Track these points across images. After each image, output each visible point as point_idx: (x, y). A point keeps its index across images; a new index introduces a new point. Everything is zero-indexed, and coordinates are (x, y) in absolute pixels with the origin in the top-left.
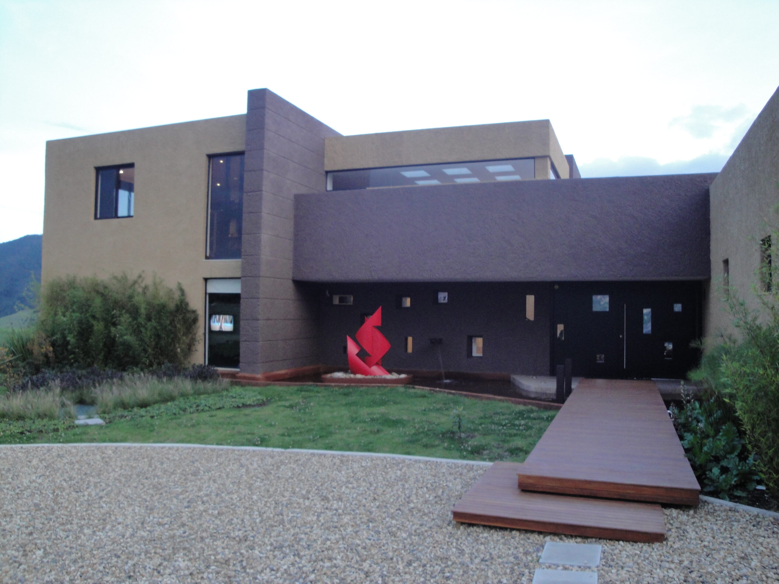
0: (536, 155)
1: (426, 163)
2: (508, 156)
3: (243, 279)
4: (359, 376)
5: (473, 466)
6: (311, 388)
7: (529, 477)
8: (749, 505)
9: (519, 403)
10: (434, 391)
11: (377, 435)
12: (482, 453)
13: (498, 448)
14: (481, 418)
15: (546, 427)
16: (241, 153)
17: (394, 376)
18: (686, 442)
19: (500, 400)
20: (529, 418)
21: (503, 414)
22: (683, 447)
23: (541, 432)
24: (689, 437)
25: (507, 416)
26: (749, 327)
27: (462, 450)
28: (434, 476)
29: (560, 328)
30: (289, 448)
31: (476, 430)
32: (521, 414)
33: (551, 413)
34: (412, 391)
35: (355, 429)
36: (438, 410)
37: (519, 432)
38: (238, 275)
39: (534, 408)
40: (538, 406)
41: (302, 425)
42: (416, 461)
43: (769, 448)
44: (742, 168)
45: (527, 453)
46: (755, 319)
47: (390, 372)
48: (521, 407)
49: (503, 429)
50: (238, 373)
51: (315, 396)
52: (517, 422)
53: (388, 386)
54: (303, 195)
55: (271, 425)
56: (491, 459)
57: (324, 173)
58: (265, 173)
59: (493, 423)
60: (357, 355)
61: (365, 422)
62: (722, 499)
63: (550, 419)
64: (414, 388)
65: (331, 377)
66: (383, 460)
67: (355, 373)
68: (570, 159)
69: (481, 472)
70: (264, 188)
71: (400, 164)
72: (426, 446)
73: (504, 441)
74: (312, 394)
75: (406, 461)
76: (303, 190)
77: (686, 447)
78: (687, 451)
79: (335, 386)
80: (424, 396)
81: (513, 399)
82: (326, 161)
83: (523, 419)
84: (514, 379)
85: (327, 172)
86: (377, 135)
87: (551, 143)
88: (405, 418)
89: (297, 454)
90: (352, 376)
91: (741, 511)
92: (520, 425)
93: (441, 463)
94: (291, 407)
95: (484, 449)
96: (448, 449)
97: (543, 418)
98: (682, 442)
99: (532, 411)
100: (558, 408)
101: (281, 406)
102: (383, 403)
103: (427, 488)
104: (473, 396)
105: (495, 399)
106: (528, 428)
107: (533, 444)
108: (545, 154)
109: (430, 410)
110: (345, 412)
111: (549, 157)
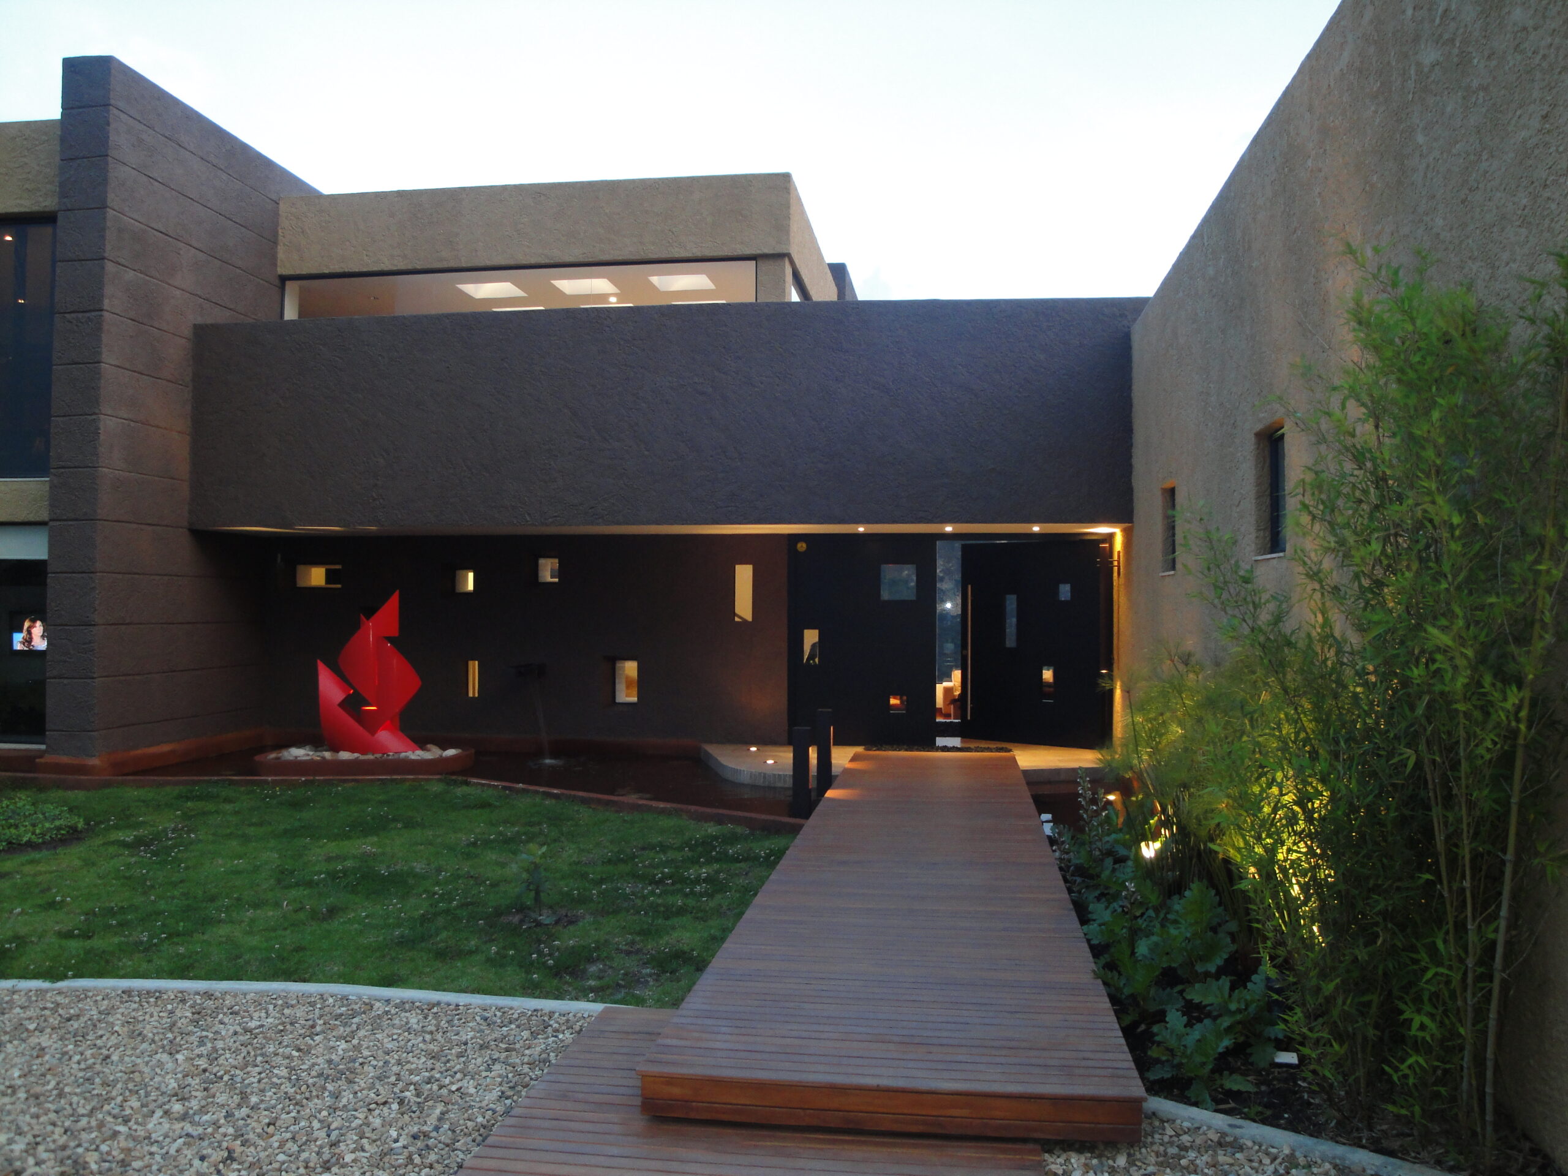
0: (759, 252)
1: (512, 262)
2: (698, 253)
3: (51, 523)
4: (345, 755)
5: (551, 1014)
6: (214, 790)
7: (671, 1080)
8: (1265, 1121)
9: (707, 818)
10: (510, 789)
11: (325, 926)
12: (584, 971)
13: (628, 953)
14: (610, 861)
15: (763, 881)
16: (47, 219)
17: (432, 753)
18: (1093, 927)
19: (663, 812)
20: (724, 858)
21: (664, 848)
22: (1088, 941)
23: (748, 894)
24: (1101, 912)
25: (671, 855)
26: (1262, 639)
27: (532, 963)
28: (434, 1057)
29: (811, 637)
30: (65, 977)
31: (583, 900)
32: (705, 849)
33: (774, 843)
34: (460, 791)
35: (277, 905)
36: (507, 841)
37: (691, 902)
38: (44, 516)
39: (739, 830)
40: (750, 823)
41: (138, 900)
42: (402, 1006)
43: (1323, 975)
44: (1211, 271)
45: (700, 966)
46: (1278, 619)
47: (422, 744)
48: (712, 829)
49: (653, 893)
50: (41, 754)
51: (217, 812)
52: (692, 873)
53: (405, 780)
54: (215, 327)
55: (52, 905)
56: (600, 993)
57: (277, 282)
58: (110, 267)
59: (635, 876)
60: (342, 704)
61: (310, 884)
62: (1196, 1104)
63: (772, 860)
64: (467, 784)
65: (278, 758)
66: (312, 1004)
67: (336, 750)
68: (839, 272)
69: (567, 1036)
70: (106, 304)
71: (452, 264)
72: (442, 955)
73: (645, 933)
74: (210, 806)
75: (378, 1004)
76: (217, 316)
77: (1095, 942)
78: (1097, 951)
79: (275, 783)
80: (484, 805)
81: (693, 808)
82: (281, 255)
83: (710, 861)
84: (707, 753)
85: (284, 279)
86: (401, 194)
87: (794, 227)
88: (419, 867)
89: (82, 996)
90: (328, 755)
91: (1249, 1144)
92: (697, 881)
93: (467, 1006)
94: (139, 842)
95: (591, 960)
96: (497, 962)
97: (756, 858)
98: (1085, 927)
99: (733, 839)
100: (795, 830)
101: (113, 843)
102: (377, 827)
103: (401, 1102)
104: (599, 802)
105: (649, 809)
106: (716, 885)
107: (717, 941)
108: (779, 249)
109: (487, 843)
110: (270, 856)
111: (788, 255)
